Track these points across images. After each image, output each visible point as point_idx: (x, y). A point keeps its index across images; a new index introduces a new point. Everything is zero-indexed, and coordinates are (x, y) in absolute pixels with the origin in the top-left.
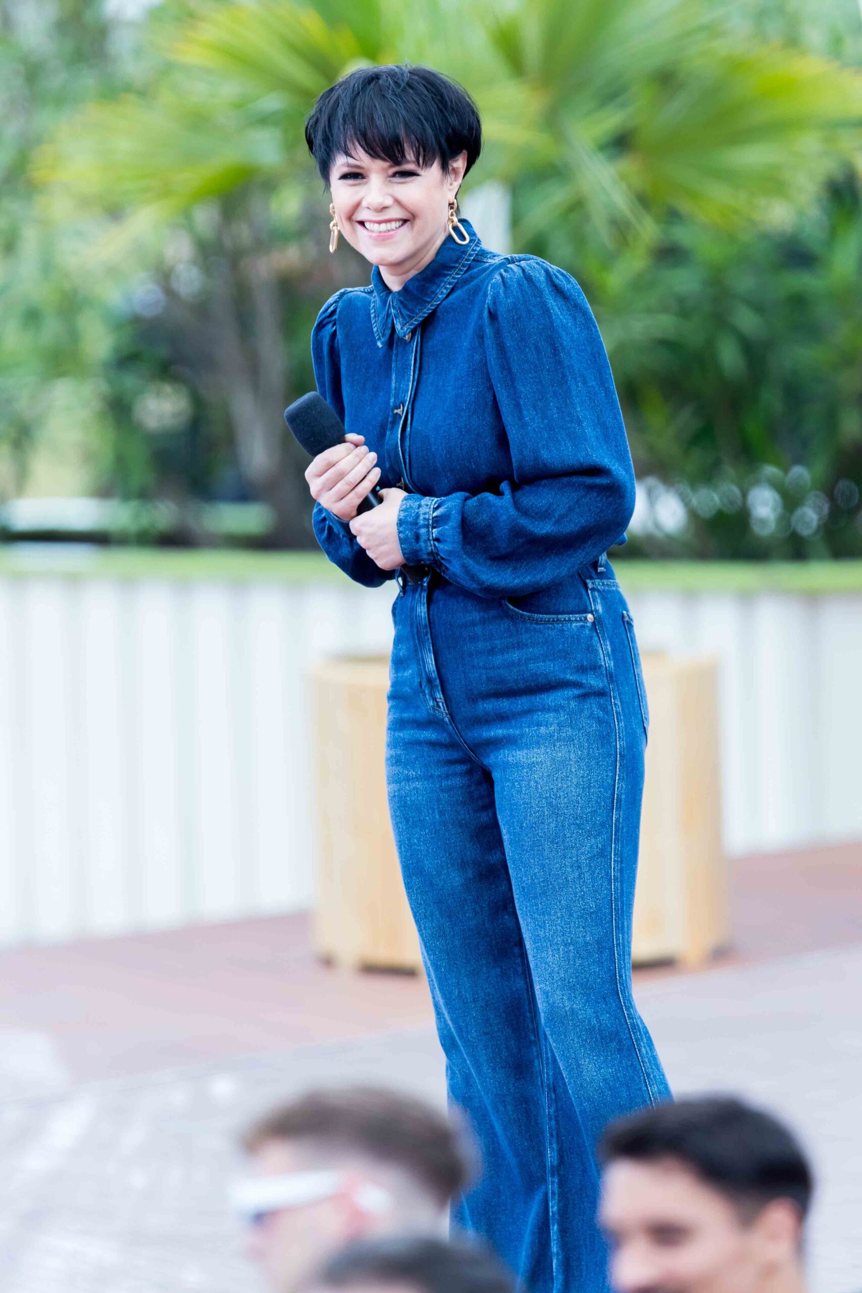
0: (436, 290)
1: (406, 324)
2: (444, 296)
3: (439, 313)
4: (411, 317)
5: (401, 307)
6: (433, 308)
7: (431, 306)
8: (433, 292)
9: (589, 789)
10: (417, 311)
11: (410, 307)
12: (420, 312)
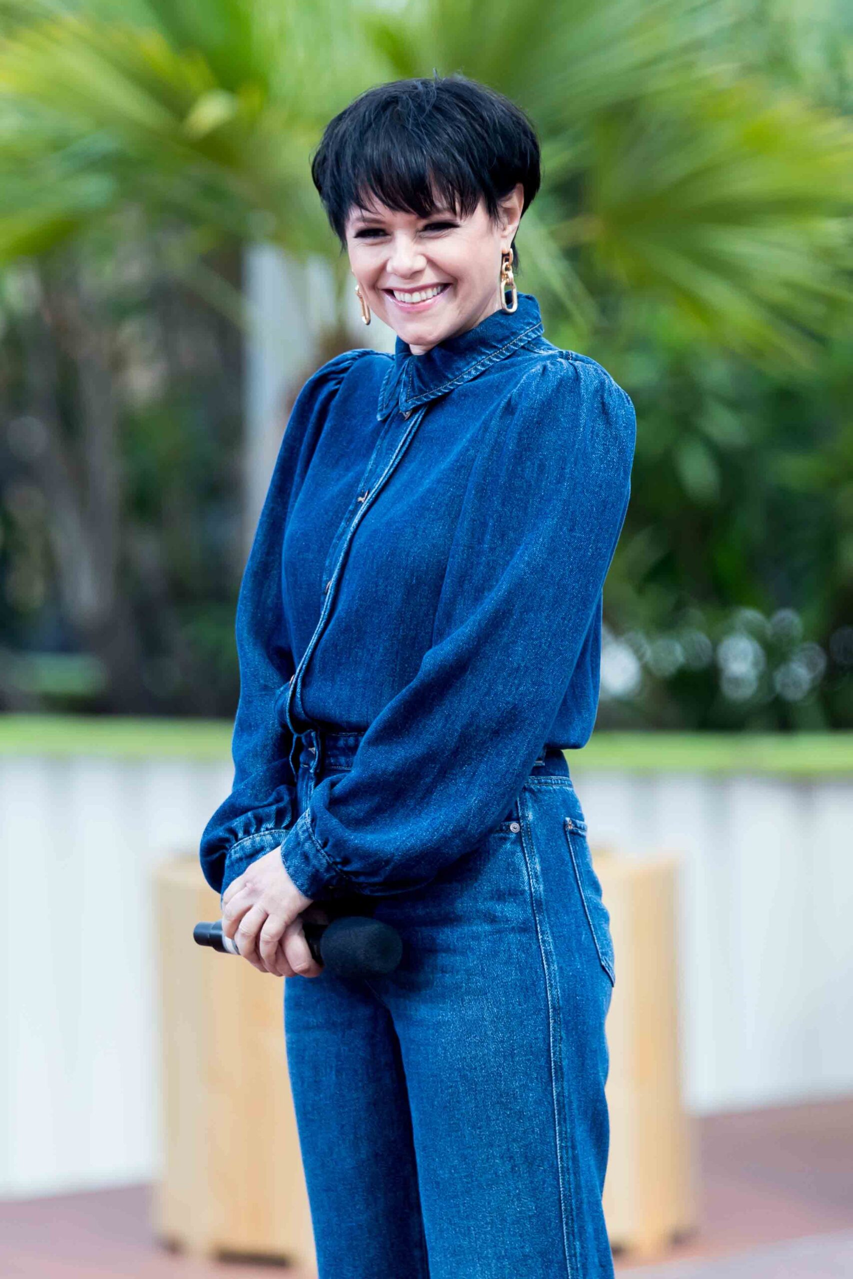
0: (464, 367)
1: (413, 397)
2: (471, 378)
3: (454, 395)
4: (421, 392)
5: (415, 374)
6: (452, 388)
7: (451, 385)
8: (459, 369)
9: (512, 1057)
10: (432, 386)
11: (427, 379)
12: (434, 389)
